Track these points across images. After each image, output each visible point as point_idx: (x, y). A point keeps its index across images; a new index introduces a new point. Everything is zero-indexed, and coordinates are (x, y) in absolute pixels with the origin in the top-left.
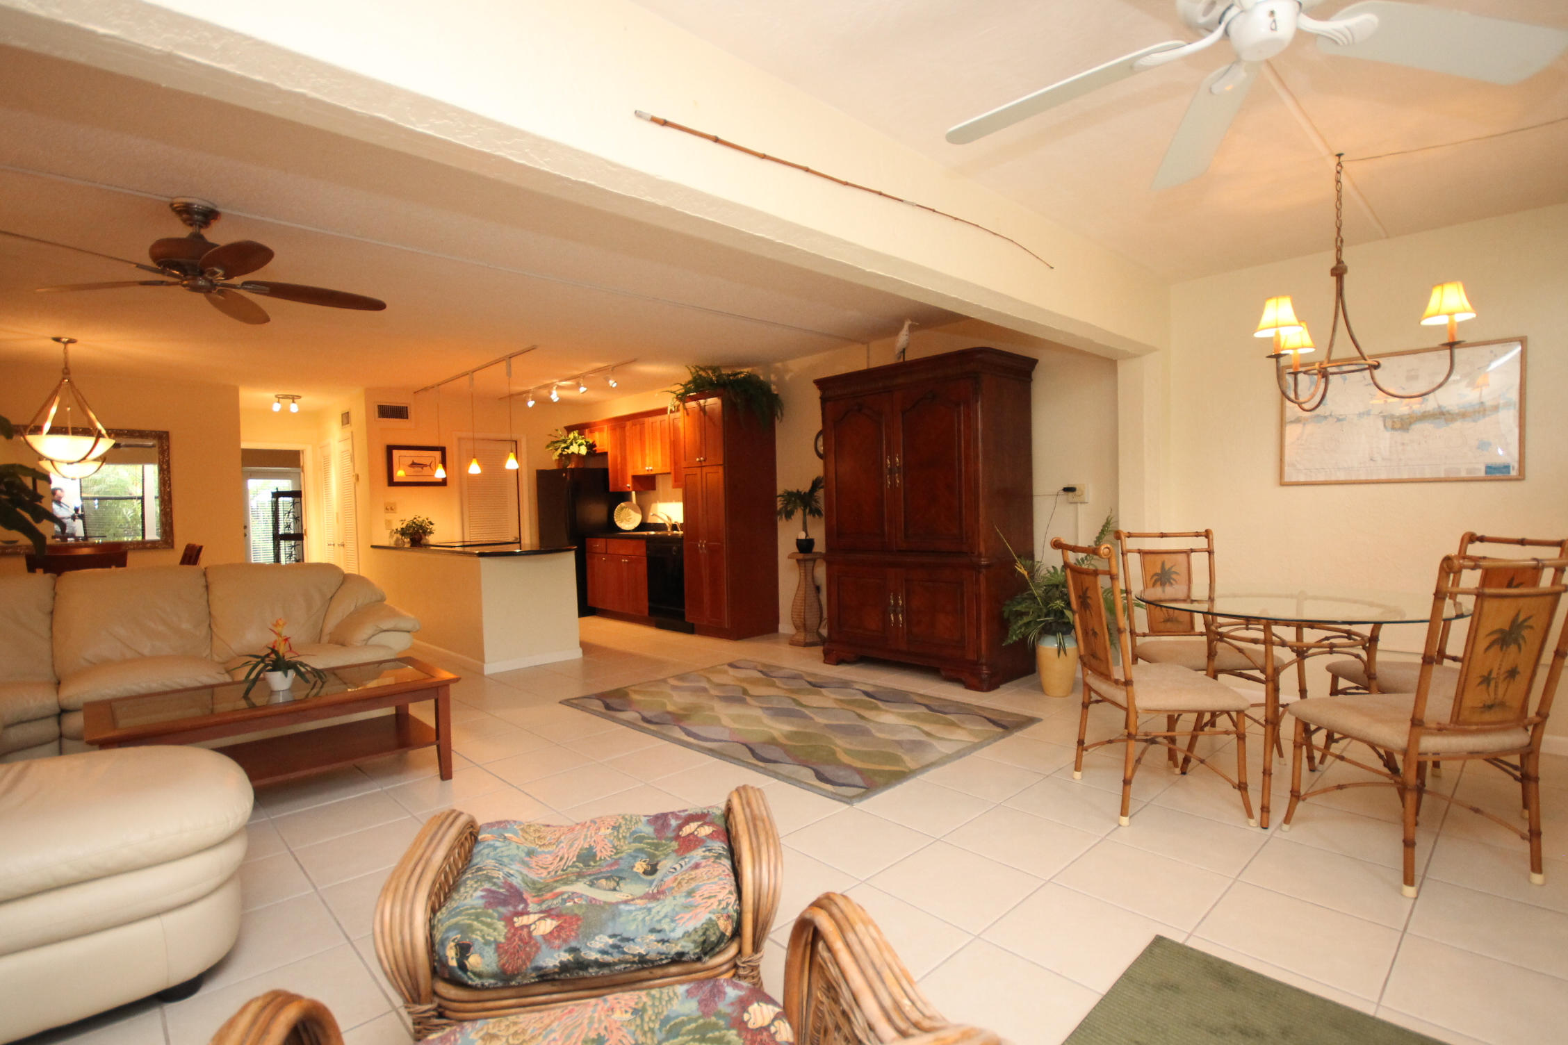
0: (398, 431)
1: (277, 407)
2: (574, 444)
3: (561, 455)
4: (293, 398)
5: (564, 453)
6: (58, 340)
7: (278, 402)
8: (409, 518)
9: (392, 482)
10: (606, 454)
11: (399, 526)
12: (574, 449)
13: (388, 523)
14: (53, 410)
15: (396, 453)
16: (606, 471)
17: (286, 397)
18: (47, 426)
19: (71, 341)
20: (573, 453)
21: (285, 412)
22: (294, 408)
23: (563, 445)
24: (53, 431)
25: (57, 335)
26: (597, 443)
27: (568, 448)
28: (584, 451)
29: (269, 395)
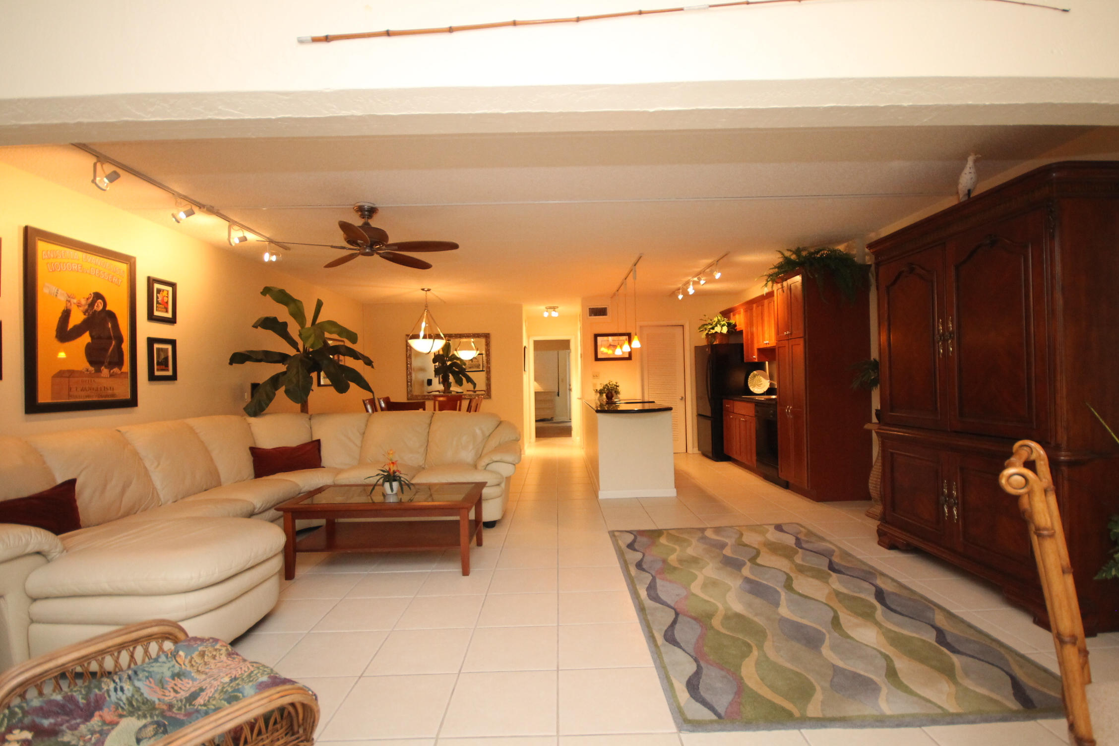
0: (601, 324)
1: (546, 314)
2: (718, 325)
3: (707, 334)
4: (554, 308)
5: (710, 333)
6: (423, 290)
7: (547, 311)
8: (606, 382)
9: (597, 359)
10: (741, 332)
11: (599, 388)
12: (718, 329)
13: (595, 385)
14: (423, 325)
15: (599, 339)
16: (742, 345)
17: (551, 308)
18: (422, 334)
19: (429, 290)
20: (716, 332)
21: (550, 317)
22: (555, 314)
23: (710, 327)
24: (425, 337)
25: (423, 288)
26: (737, 324)
27: (713, 328)
28: (725, 330)
29: (543, 308)
